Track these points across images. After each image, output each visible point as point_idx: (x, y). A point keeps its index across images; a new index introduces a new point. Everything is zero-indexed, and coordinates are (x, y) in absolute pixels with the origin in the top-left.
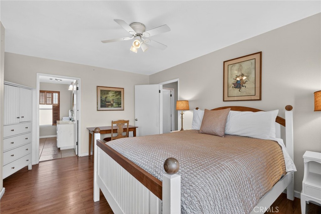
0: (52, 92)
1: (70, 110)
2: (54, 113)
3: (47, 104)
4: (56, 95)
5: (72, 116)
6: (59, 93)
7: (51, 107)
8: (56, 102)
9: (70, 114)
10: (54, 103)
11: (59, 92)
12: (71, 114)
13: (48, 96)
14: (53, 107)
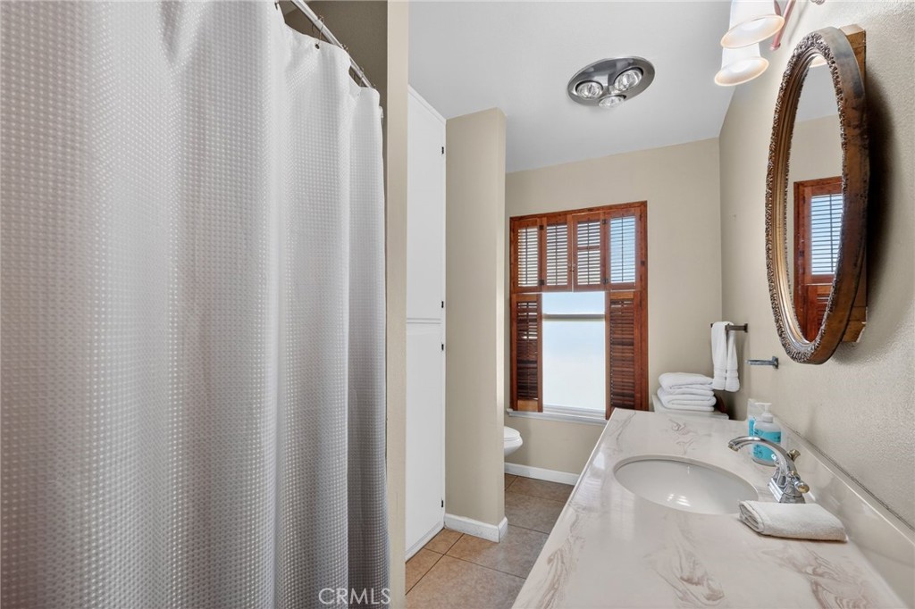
0: (603, 215)
1: (720, 326)
2: (613, 343)
3: (579, 288)
4: (623, 232)
5: (740, 377)
6: (639, 210)
7: (596, 302)
8: (624, 271)
9: (723, 355)
10: (615, 278)
11: (644, 204)
12: (732, 363)
13: (582, 243)
14: (611, 302)
